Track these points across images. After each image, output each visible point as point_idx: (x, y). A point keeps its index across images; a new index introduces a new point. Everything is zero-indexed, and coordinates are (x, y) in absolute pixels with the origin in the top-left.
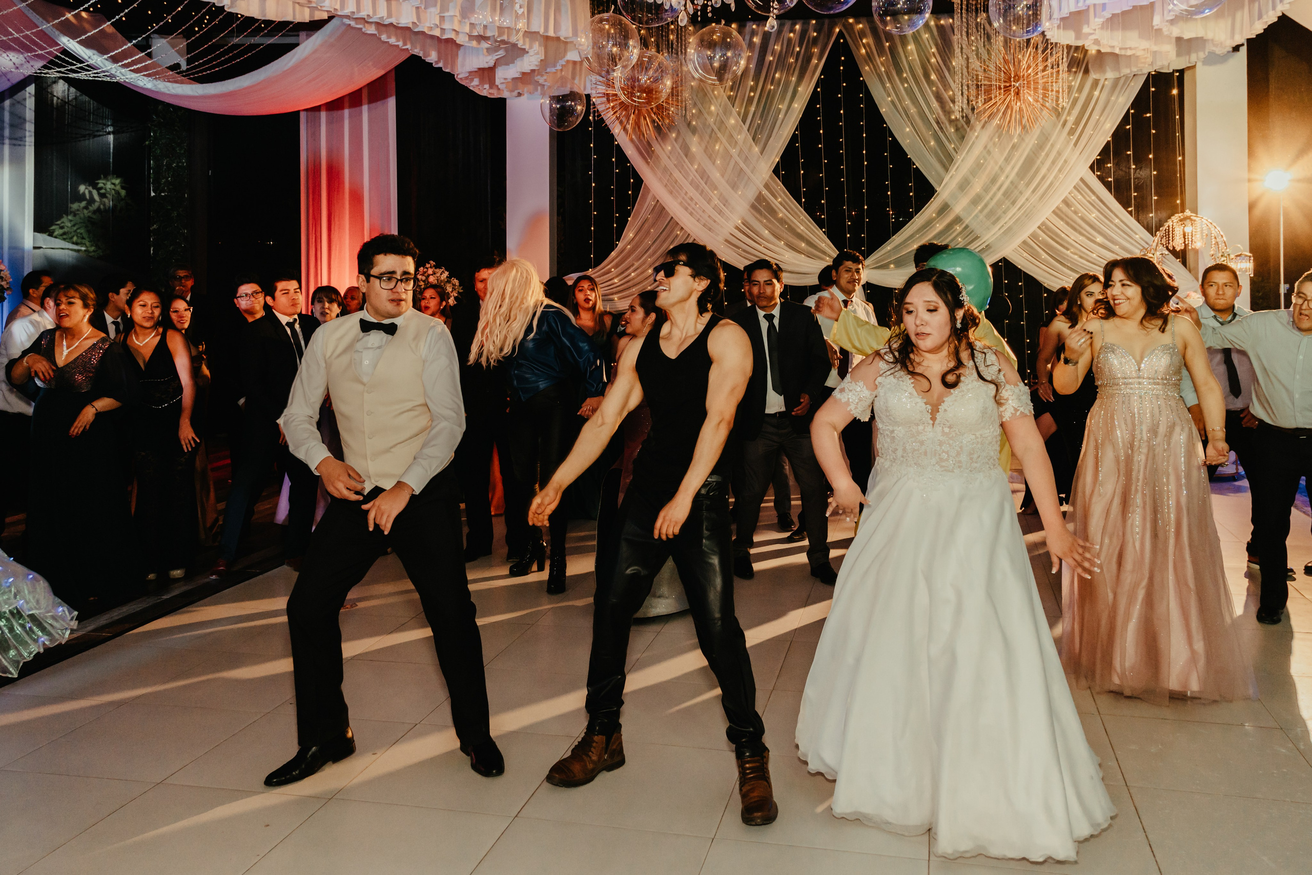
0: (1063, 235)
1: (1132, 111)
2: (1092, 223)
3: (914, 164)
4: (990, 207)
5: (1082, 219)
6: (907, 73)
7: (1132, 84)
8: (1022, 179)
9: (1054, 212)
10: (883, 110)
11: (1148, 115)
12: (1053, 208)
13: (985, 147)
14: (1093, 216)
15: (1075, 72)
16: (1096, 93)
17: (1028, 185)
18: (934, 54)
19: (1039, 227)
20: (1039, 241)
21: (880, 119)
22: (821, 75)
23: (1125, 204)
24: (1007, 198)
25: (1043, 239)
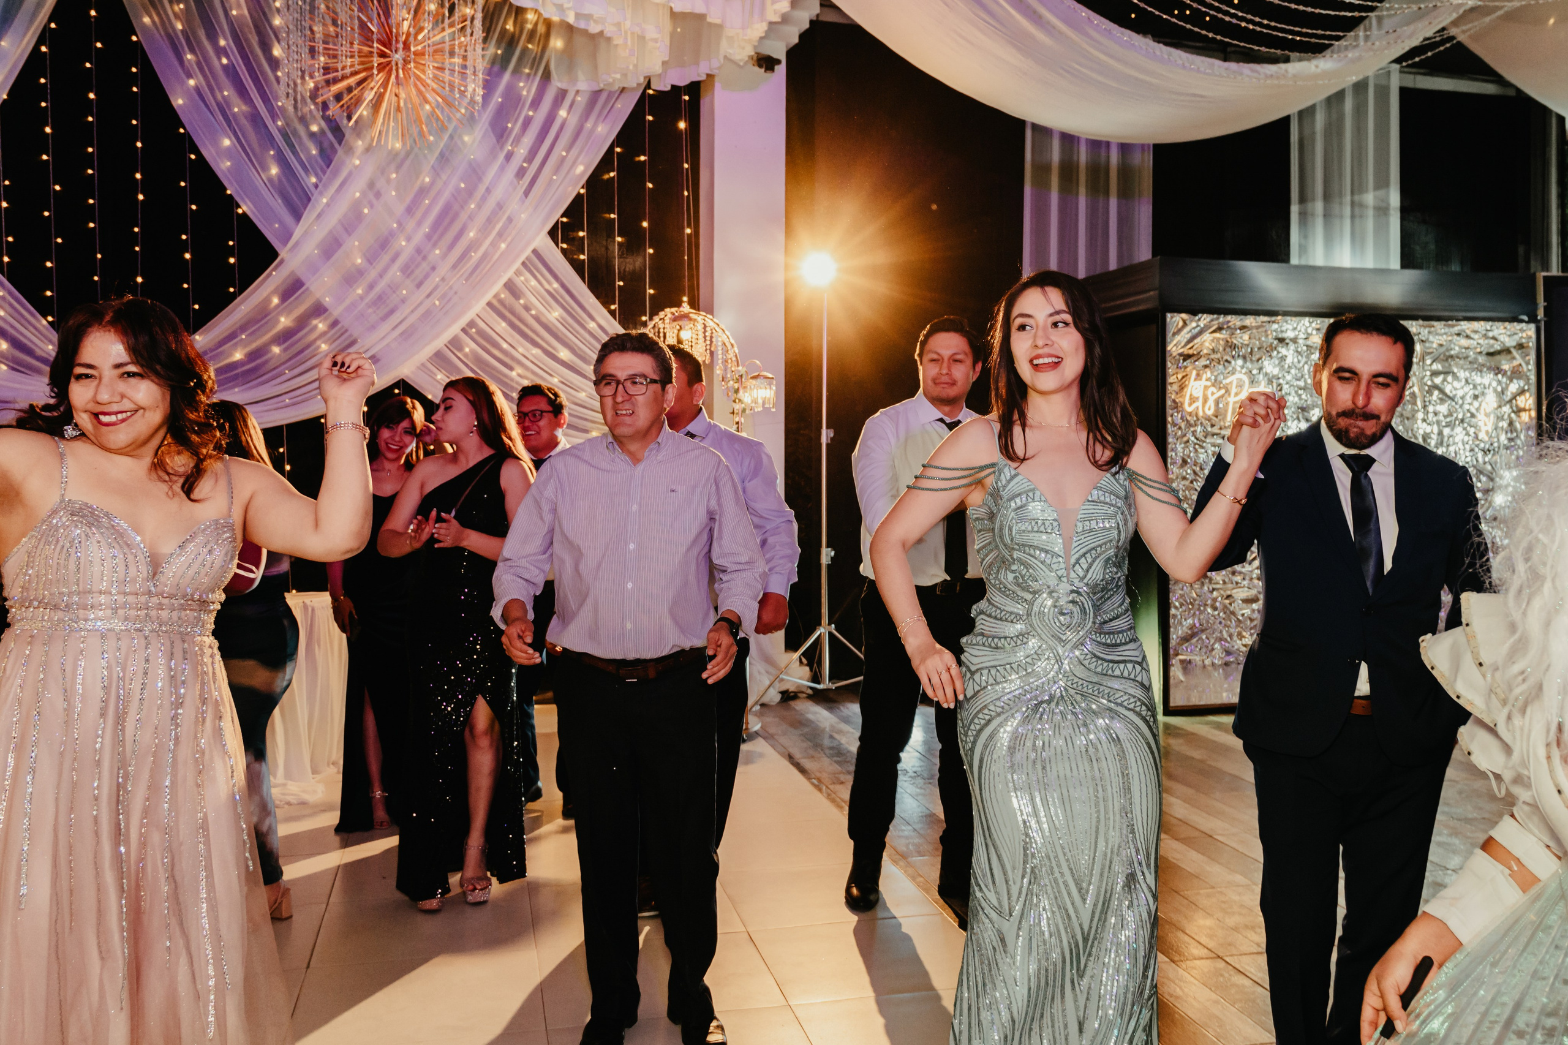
0: (505, 346)
1: (618, 150)
2: (550, 326)
3: (239, 206)
4: (378, 289)
5: (537, 319)
6: (226, 39)
7: (618, 105)
8: (435, 245)
9: (489, 304)
10: (178, 102)
11: (642, 158)
12: (489, 297)
13: (371, 185)
14: (554, 315)
15: (529, 75)
16: (563, 113)
17: (444, 256)
18: (278, 10)
19: (463, 330)
20: (466, 355)
21: (172, 117)
22: (50, 20)
23: (605, 300)
24: (408, 276)
25: (472, 351)
